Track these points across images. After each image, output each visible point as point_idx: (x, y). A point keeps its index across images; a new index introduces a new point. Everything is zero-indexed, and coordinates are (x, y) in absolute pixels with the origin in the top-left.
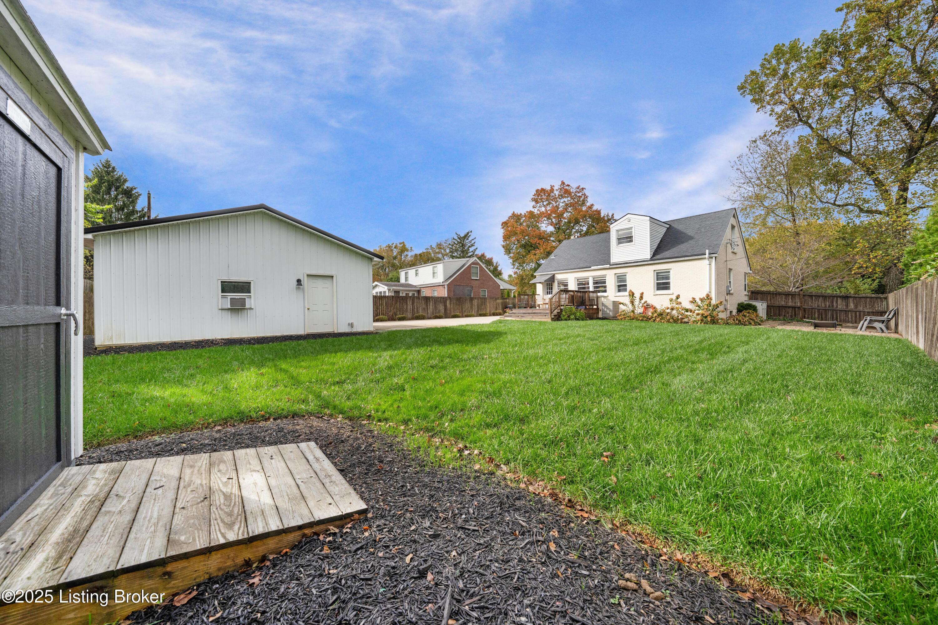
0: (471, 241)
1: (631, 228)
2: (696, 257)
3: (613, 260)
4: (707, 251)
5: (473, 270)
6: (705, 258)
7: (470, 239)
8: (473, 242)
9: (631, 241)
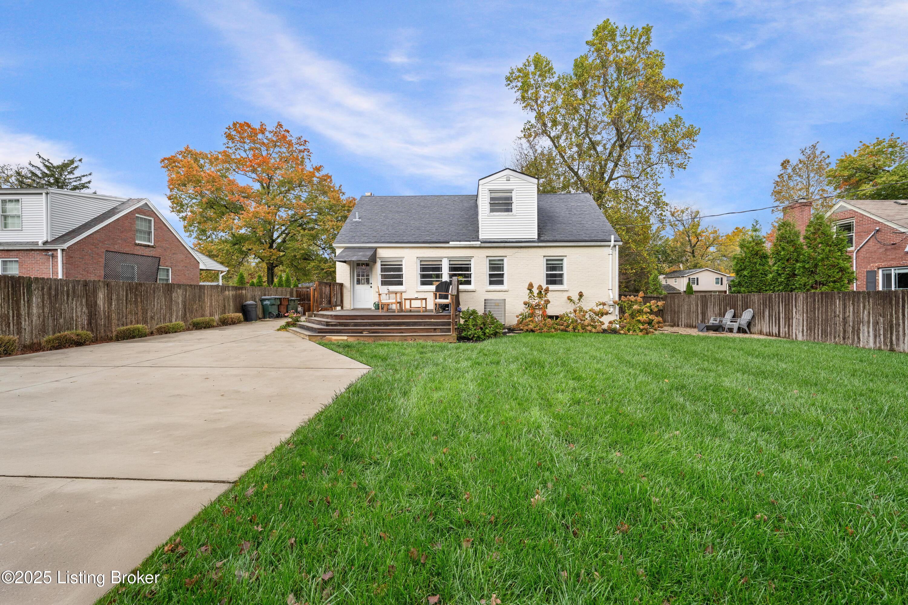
0: (80, 178)
1: (510, 191)
2: (599, 244)
3: (482, 236)
4: (613, 237)
5: (141, 226)
6: (609, 246)
7: (77, 173)
8: (84, 180)
9: (510, 210)
